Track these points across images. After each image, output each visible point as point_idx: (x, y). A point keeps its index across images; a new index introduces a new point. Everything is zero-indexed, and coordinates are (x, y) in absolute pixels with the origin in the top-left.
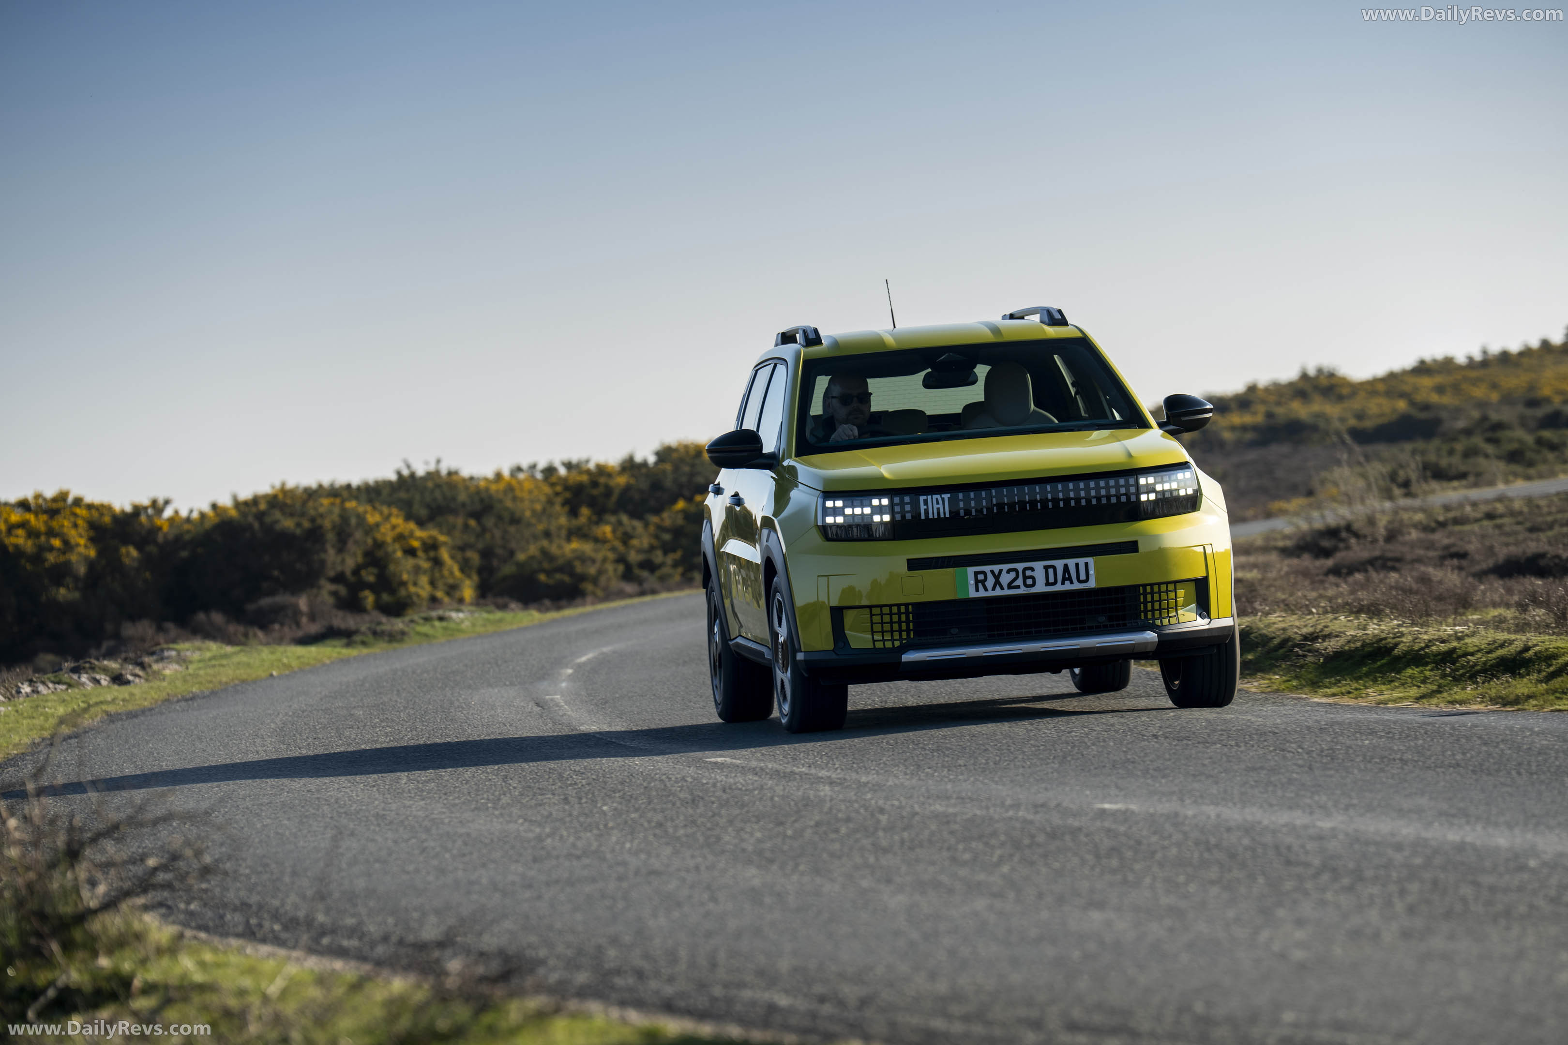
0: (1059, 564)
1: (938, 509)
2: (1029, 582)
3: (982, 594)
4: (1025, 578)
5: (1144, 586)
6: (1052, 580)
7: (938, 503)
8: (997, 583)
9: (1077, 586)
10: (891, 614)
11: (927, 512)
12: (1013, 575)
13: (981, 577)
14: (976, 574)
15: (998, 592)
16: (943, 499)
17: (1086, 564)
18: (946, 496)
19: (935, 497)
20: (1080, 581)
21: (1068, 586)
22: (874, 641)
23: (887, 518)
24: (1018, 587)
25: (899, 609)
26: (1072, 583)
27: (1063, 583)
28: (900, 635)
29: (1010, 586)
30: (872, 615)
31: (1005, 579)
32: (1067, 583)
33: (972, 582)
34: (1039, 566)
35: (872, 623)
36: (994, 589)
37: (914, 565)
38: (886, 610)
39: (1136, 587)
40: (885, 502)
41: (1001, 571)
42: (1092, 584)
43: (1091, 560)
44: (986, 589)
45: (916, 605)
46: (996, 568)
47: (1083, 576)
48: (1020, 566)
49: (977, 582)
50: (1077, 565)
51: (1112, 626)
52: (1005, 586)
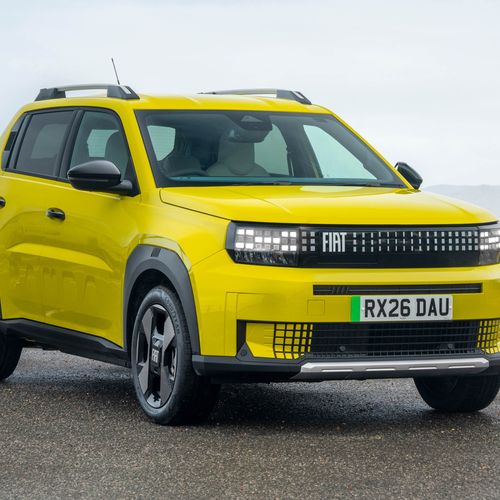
0: (428, 298)
1: (337, 245)
2: (405, 311)
3: (370, 319)
4: (403, 308)
5: (483, 320)
6: (421, 311)
7: (337, 239)
8: (382, 310)
9: (439, 318)
10: (294, 331)
11: (327, 245)
12: (394, 304)
13: (370, 305)
14: (367, 301)
15: (382, 319)
16: (341, 236)
17: (447, 300)
18: (344, 234)
19: (335, 234)
20: (442, 314)
21: (433, 318)
22: (275, 352)
23: (294, 248)
24: (397, 315)
25: (302, 327)
26: (436, 314)
27: (429, 315)
28: (300, 349)
29: (391, 315)
30: (275, 330)
31: (388, 308)
32: (433, 314)
33: (364, 308)
34: (413, 298)
35: (275, 337)
36: (379, 316)
37: (319, 290)
38: (291, 327)
39: (477, 322)
40: (294, 234)
41: (385, 301)
42: (450, 317)
43: (450, 296)
44: (373, 316)
45: (316, 325)
46: (382, 298)
47: (444, 311)
48: (400, 298)
49: (367, 308)
50: (441, 300)
51: (457, 352)
52: (387, 314)
